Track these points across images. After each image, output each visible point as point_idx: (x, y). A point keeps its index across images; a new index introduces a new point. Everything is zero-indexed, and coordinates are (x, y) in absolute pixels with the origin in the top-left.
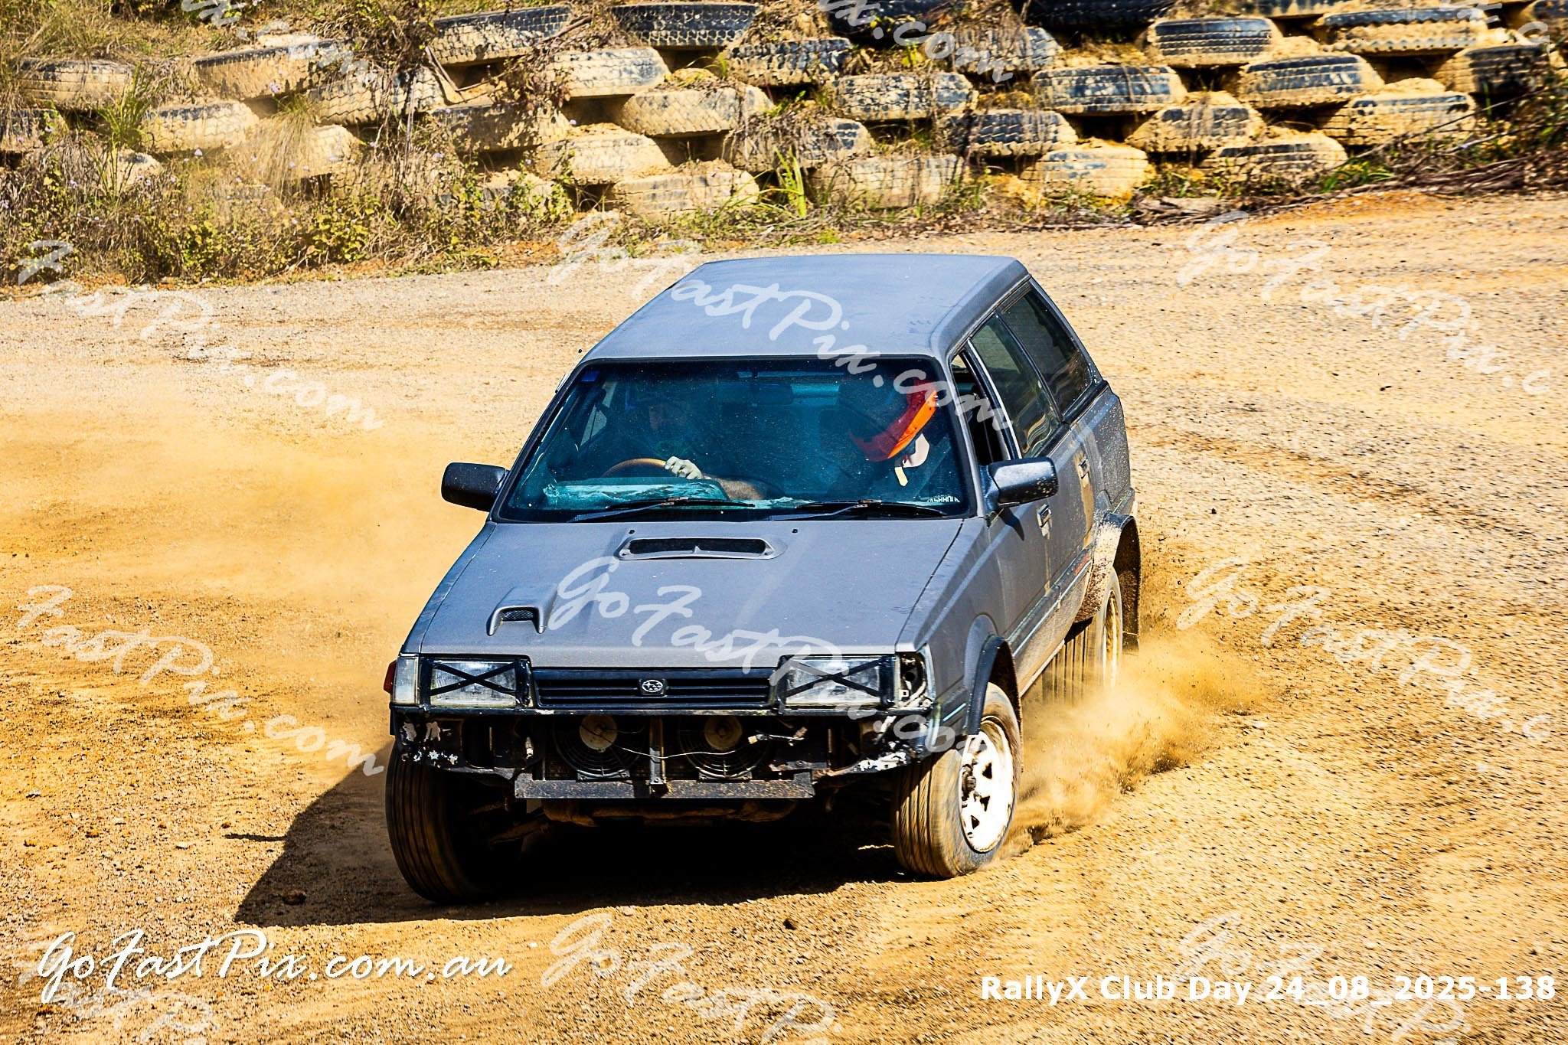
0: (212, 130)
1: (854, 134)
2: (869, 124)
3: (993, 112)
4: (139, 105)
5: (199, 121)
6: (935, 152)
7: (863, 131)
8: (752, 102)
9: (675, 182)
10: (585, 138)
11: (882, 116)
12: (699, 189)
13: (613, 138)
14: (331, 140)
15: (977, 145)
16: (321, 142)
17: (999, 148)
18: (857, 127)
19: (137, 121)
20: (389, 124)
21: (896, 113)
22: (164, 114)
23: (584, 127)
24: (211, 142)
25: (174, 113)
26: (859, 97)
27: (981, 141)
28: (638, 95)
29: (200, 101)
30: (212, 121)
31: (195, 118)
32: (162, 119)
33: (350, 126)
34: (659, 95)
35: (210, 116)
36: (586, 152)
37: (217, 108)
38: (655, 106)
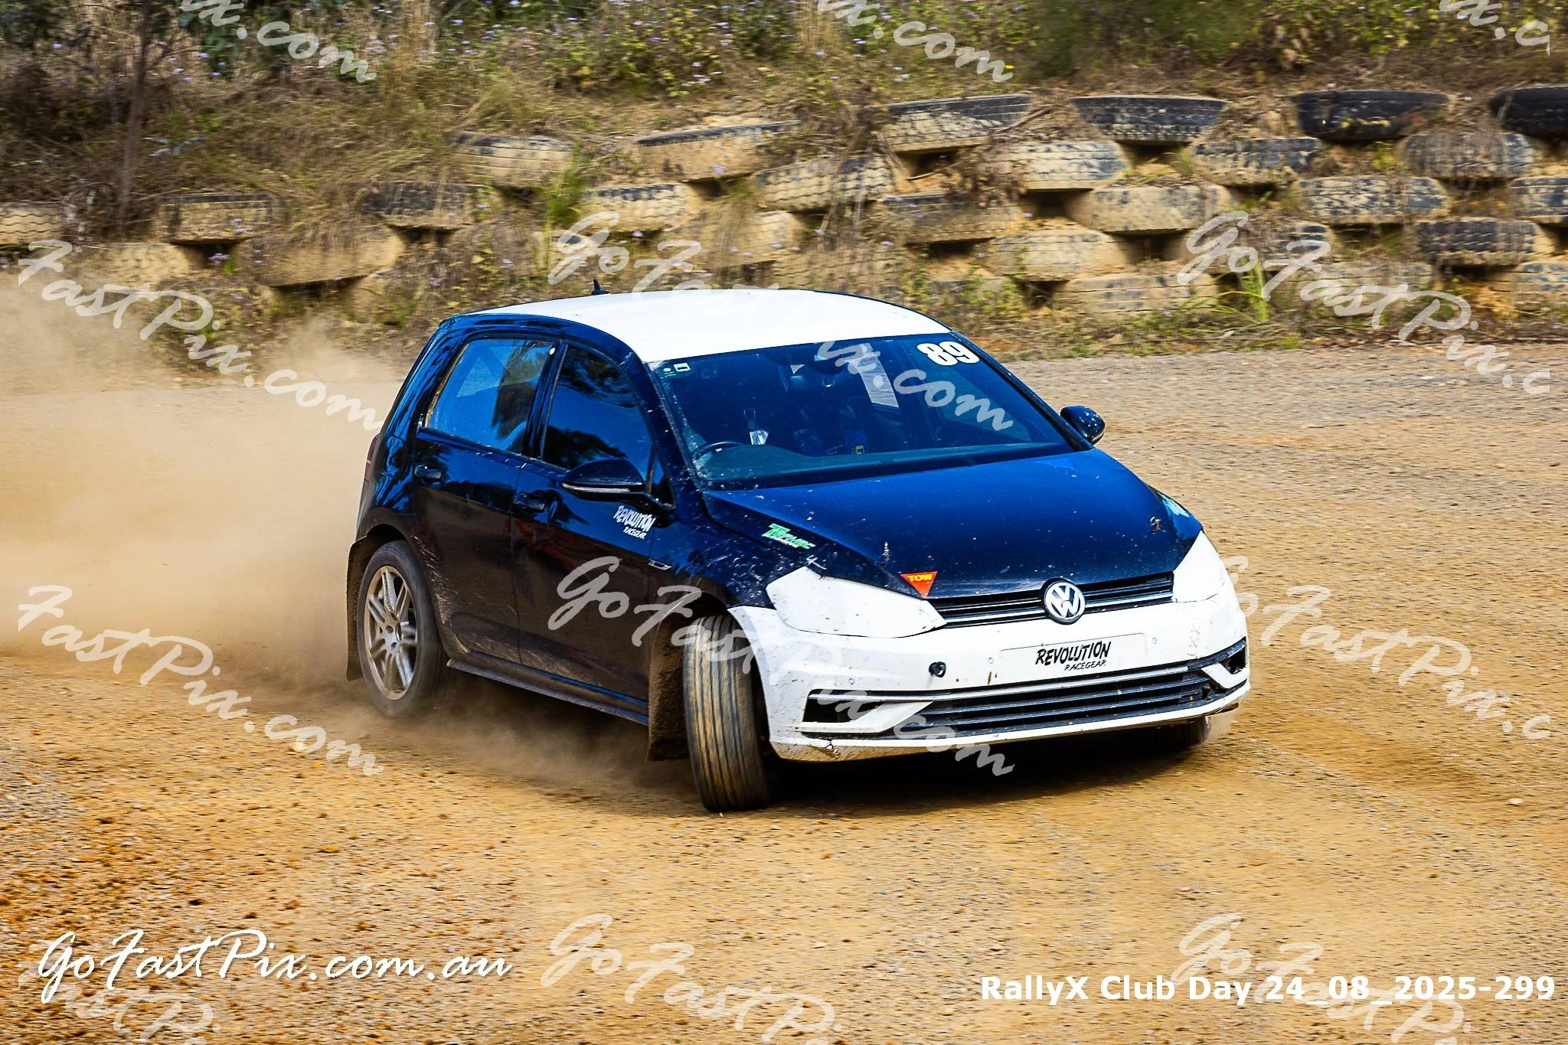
0: (651, 212)
1: (1319, 238)
2: (1337, 227)
3: (1466, 219)
4: (578, 182)
5: (639, 203)
6: (1404, 259)
7: (1329, 234)
8: (1214, 201)
9: (1131, 281)
10: (1040, 233)
11: (1349, 220)
12: (1157, 290)
13: (1070, 233)
14: (775, 227)
15: (1448, 254)
16: (764, 228)
17: (1472, 258)
18: (1323, 230)
19: (575, 200)
20: (837, 212)
21: (1363, 217)
22: (602, 194)
23: (1039, 221)
24: (651, 224)
25: (613, 193)
26: (1327, 200)
27: (1453, 249)
28: (1098, 189)
29: (641, 182)
30: (653, 203)
31: (635, 199)
32: (599, 199)
33: (794, 212)
34: (1119, 190)
35: (651, 198)
36: (1041, 247)
37: (658, 189)
38: (1114, 202)
